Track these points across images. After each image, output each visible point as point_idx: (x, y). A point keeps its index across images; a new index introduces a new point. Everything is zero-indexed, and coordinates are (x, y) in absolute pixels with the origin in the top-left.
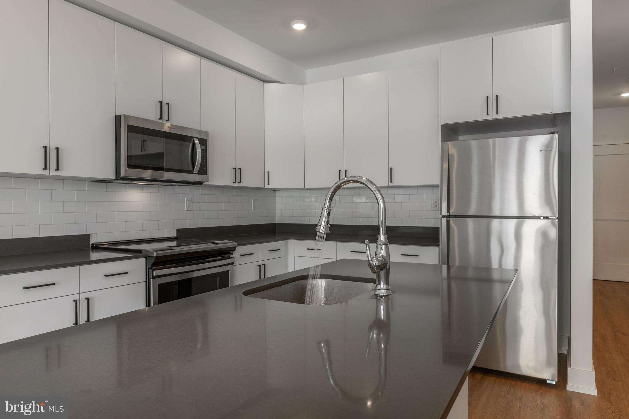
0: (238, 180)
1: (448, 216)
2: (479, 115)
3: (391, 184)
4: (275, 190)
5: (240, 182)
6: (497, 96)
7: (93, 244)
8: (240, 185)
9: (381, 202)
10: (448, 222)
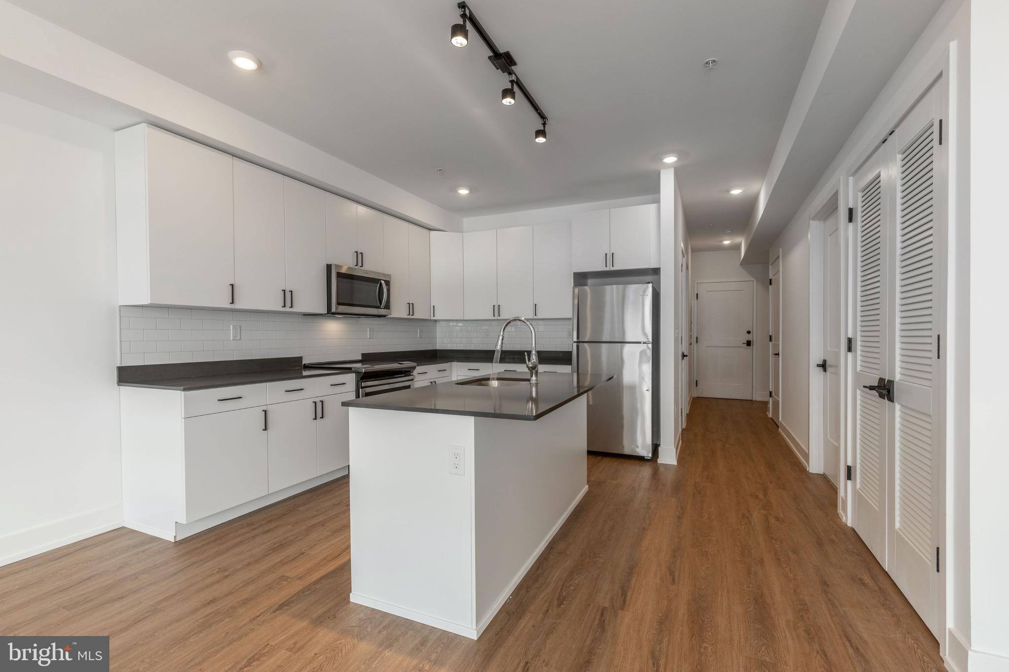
0: (411, 313)
1: (577, 342)
2: (600, 267)
3: (535, 317)
4: (436, 321)
5: (413, 315)
6: (613, 254)
7: (304, 364)
8: (413, 317)
9: (533, 331)
10: (578, 346)
